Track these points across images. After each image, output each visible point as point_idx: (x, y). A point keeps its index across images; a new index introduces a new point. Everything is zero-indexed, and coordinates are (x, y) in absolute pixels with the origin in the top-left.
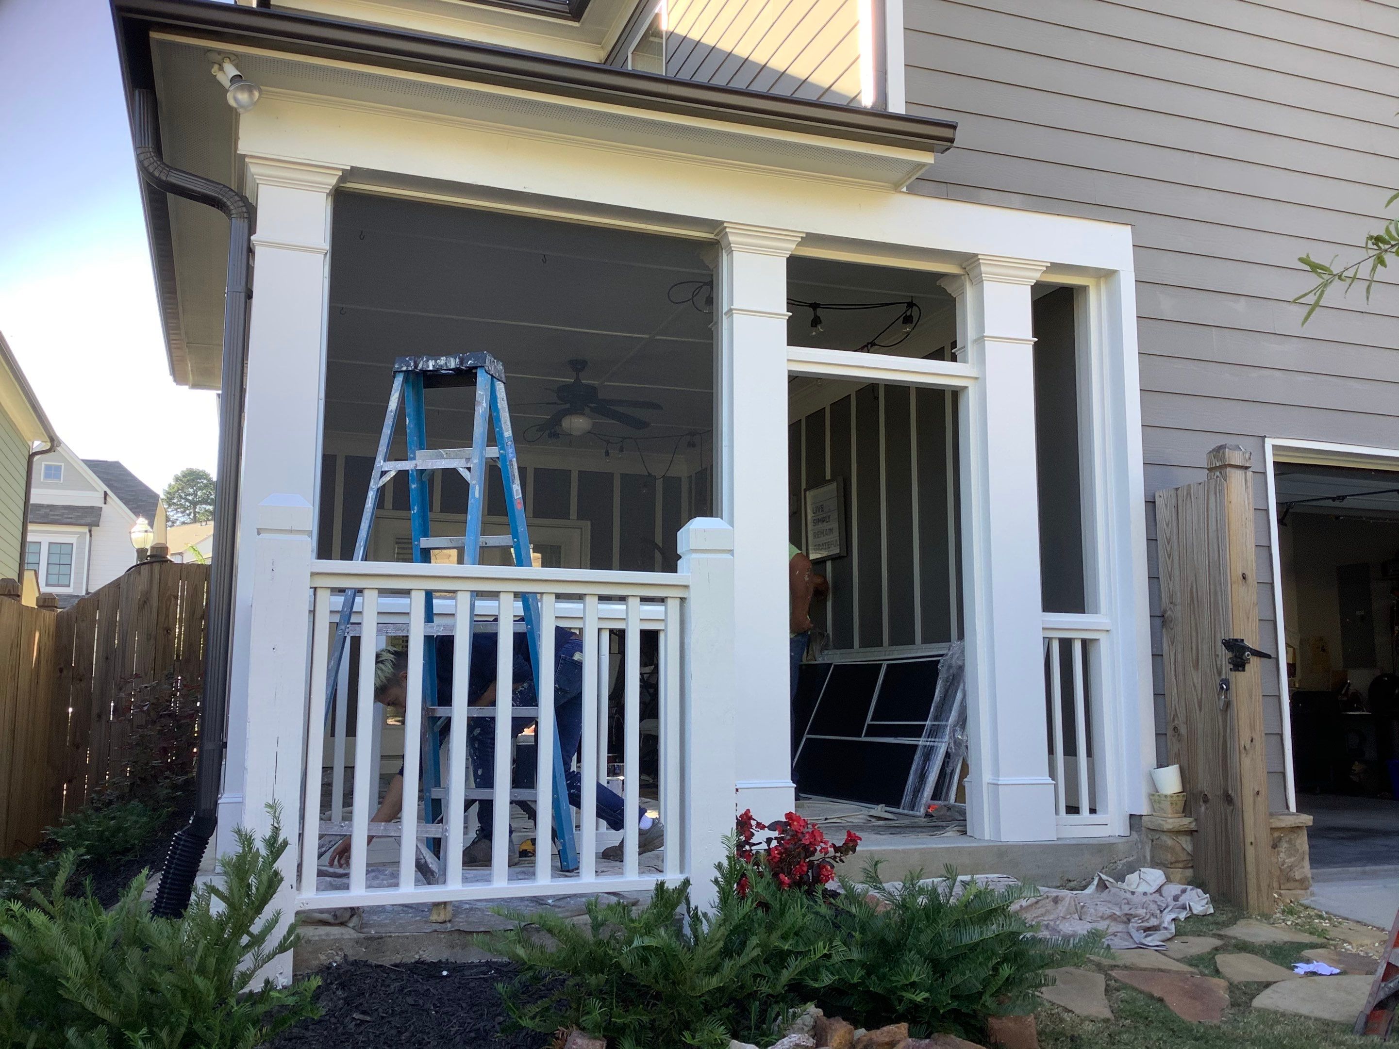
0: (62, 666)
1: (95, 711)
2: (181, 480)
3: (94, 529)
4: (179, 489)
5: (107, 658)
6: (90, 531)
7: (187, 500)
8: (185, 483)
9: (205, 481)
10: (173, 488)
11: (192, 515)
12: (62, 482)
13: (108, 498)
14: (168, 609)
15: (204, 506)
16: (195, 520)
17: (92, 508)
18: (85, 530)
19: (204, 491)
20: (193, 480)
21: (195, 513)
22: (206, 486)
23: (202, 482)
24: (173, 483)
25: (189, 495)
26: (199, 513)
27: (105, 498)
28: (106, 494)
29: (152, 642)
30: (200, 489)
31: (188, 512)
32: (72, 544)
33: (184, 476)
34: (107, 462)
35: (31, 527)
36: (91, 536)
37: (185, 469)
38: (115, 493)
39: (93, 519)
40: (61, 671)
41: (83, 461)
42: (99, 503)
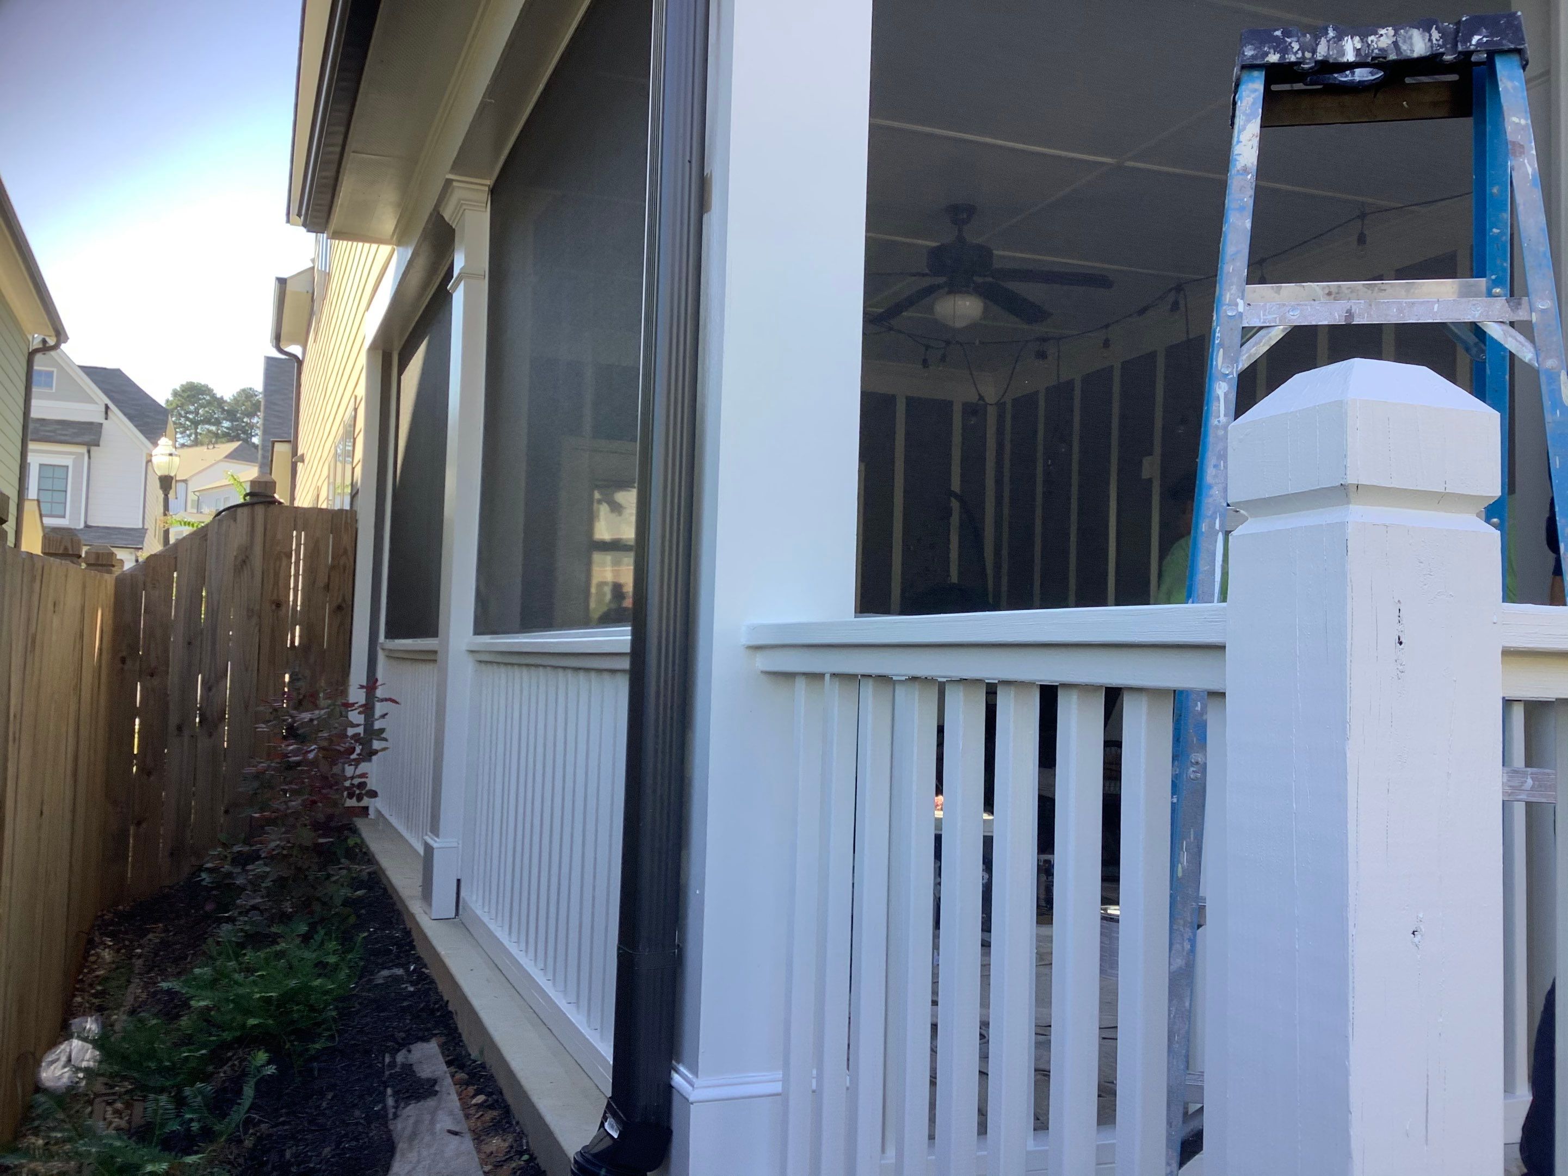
0: (124, 654)
1: (174, 720)
2: (180, 395)
3: (93, 449)
4: (178, 406)
5: (189, 643)
6: (89, 452)
7: (187, 419)
8: (185, 399)
9: (208, 398)
10: (171, 404)
11: (193, 436)
12: (54, 391)
13: (109, 413)
14: (277, 574)
15: (207, 426)
16: (196, 443)
17: (91, 423)
18: (83, 450)
19: (207, 409)
20: (194, 396)
21: (196, 434)
22: (209, 403)
23: (204, 399)
24: (171, 398)
25: (191, 412)
26: (201, 434)
27: (106, 413)
28: (107, 407)
29: (254, 620)
30: (203, 406)
31: (188, 432)
32: (67, 467)
33: (183, 391)
34: (105, 369)
35: (32, 446)
36: (89, 457)
37: (184, 383)
38: (117, 406)
39: (93, 437)
40: (123, 660)
41: (81, 367)
42: (98, 418)
